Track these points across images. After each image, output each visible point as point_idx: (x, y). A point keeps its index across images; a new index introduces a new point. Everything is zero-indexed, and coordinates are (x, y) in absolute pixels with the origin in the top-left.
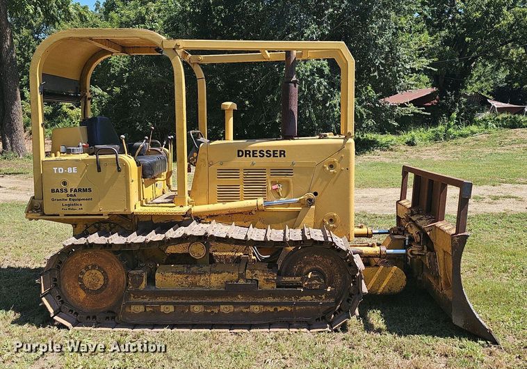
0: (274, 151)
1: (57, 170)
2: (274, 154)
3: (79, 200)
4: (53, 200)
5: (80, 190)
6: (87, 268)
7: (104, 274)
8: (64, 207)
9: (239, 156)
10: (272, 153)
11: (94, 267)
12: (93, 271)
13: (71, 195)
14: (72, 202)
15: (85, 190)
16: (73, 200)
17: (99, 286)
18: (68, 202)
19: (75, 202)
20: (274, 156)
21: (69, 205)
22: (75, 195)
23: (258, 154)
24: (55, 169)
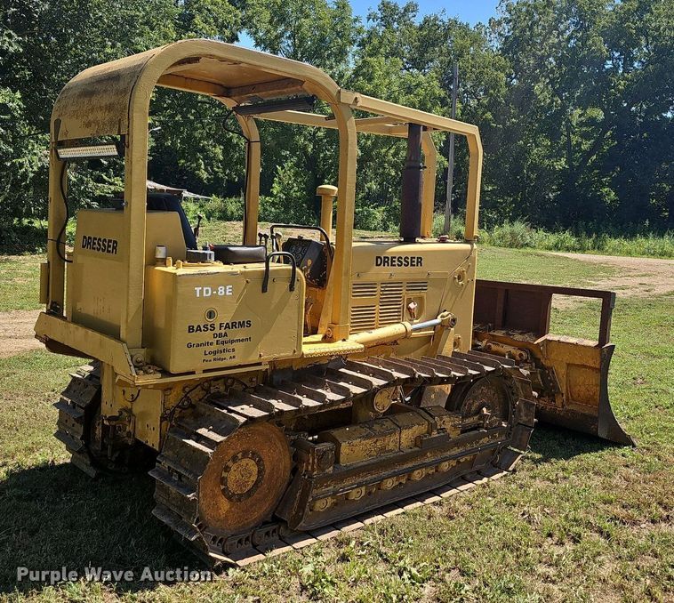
0: (412, 258)
1: (201, 291)
2: (412, 262)
3: (232, 342)
4: (189, 346)
5: (234, 325)
6: (234, 459)
7: (259, 463)
8: (208, 357)
9: (377, 265)
10: (409, 260)
11: (245, 454)
12: (244, 462)
13: (220, 335)
14: (221, 347)
15: (242, 325)
16: (223, 343)
17: (251, 484)
18: (214, 347)
19: (226, 346)
20: (412, 265)
21: (215, 353)
22: (226, 335)
23: (397, 262)
24: (198, 289)
